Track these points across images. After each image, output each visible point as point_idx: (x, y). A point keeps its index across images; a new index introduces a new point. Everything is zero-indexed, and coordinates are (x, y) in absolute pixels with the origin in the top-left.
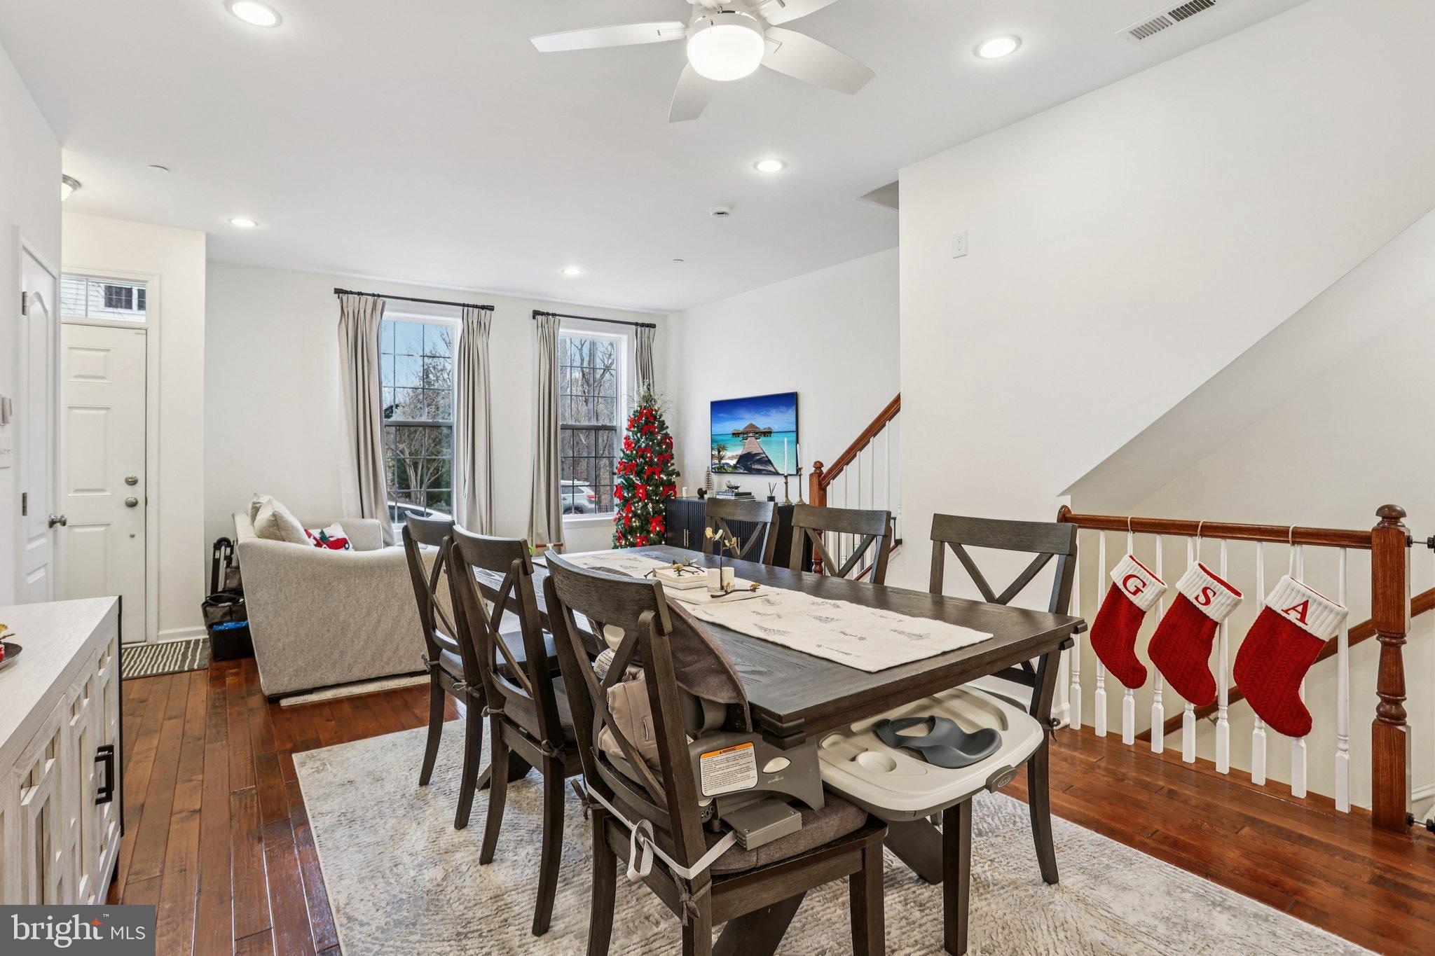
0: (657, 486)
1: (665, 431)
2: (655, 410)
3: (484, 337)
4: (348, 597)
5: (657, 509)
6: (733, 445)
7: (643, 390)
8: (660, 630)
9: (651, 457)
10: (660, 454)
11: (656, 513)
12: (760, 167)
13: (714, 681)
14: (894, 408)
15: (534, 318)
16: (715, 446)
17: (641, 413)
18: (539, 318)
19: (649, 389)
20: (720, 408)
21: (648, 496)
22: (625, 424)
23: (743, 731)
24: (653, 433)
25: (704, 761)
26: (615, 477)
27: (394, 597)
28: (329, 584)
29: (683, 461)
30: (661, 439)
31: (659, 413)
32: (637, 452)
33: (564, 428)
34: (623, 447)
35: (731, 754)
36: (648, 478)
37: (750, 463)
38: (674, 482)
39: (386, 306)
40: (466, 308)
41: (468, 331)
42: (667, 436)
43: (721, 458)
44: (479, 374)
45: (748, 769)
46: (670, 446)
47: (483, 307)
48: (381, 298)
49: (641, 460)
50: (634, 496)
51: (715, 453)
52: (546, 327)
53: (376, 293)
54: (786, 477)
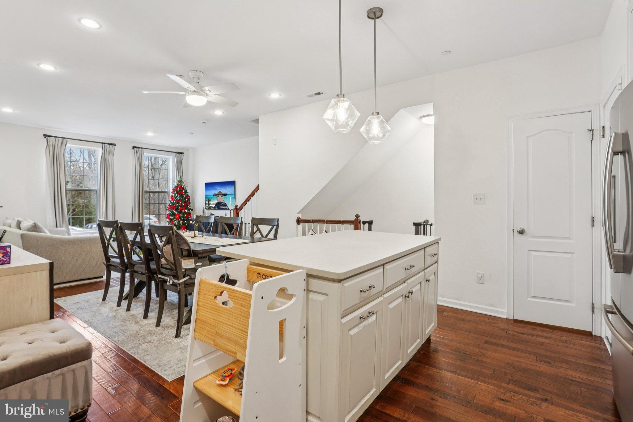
0: (184, 214)
1: (187, 194)
2: (183, 186)
3: (112, 156)
4: (65, 252)
5: (184, 223)
6: (214, 199)
7: (178, 178)
8: (173, 234)
9: (181, 203)
10: (185, 202)
11: (183, 224)
12: (215, 113)
13: (184, 245)
14: (257, 189)
15: (133, 149)
16: (207, 199)
17: (178, 187)
18: (135, 149)
19: (181, 178)
20: (208, 185)
21: (180, 218)
22: (171, 191)
23: (191, 256)
24: (182, 194)
25: (183, 261)
26: (167, 211)
27: (83, 252)
28: (58, 247)
29: (194, 205)
30: (186, 197)
31: (185, 187)
32: (176, 202)
33: (146, 192)
34: (170, 199)
35: (189, 261)
36: (180, 212)
37: (220, 206)
38: (191, 213)
39: (68, 142)
40: (104, 144)
41: (104, 154)
42: (188, 195)
43: (209, 204)
44: (109, 171)
45: (192, 264)
46: (189, 199)
47: (111, 144)
48: (65, 139)
49: (178, 204)
50: (174, 218)
51: (207, 202)
52: (138, 153)
53: (63, 137)
54: (230, 210)
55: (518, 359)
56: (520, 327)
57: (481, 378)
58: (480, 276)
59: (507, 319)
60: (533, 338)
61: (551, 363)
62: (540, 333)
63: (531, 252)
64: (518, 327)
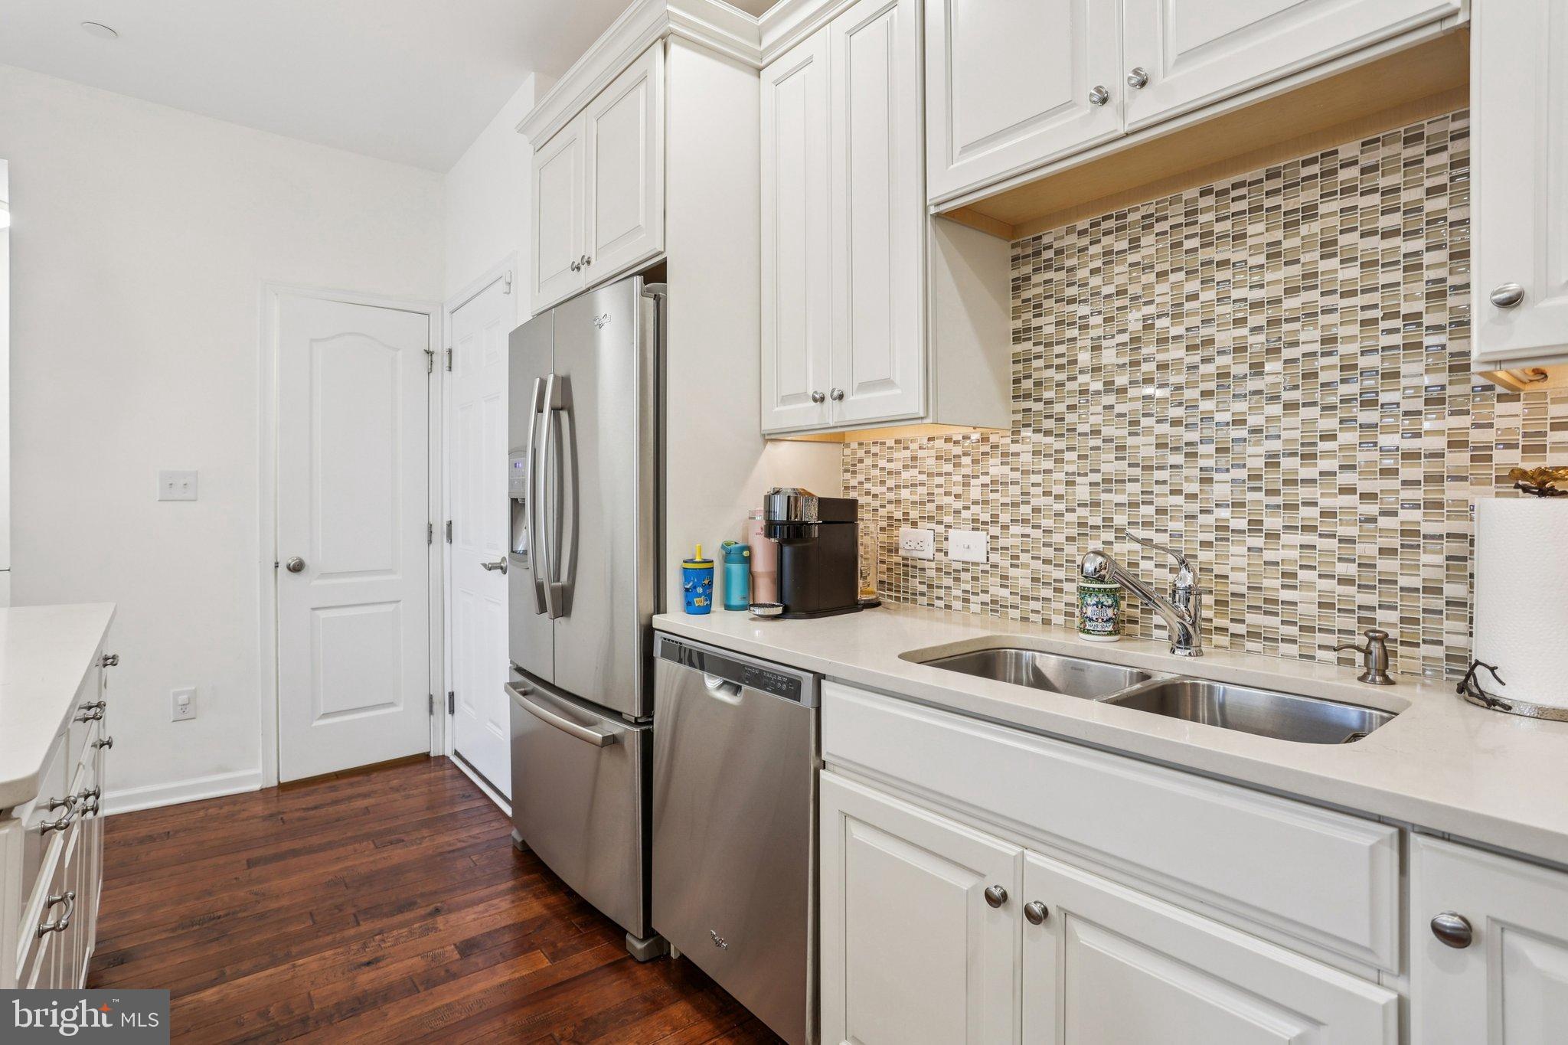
55: (341, 866)
56: (303, 797)
57: (294, 950)
58: (183, 699)
59: (262, 790)
60: (342, 807)
61: (403, 841)
62: (349, 792)
63: (318, 612)
64: (298, 798)
